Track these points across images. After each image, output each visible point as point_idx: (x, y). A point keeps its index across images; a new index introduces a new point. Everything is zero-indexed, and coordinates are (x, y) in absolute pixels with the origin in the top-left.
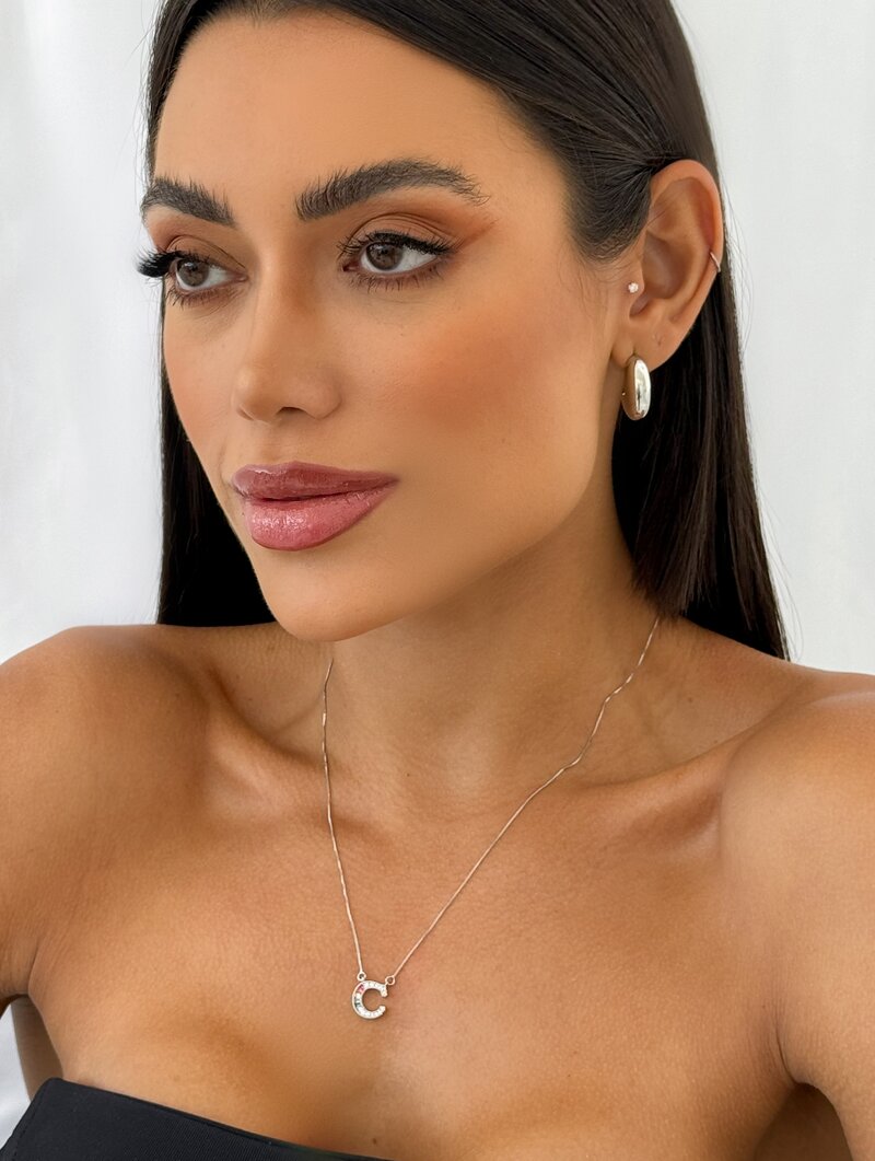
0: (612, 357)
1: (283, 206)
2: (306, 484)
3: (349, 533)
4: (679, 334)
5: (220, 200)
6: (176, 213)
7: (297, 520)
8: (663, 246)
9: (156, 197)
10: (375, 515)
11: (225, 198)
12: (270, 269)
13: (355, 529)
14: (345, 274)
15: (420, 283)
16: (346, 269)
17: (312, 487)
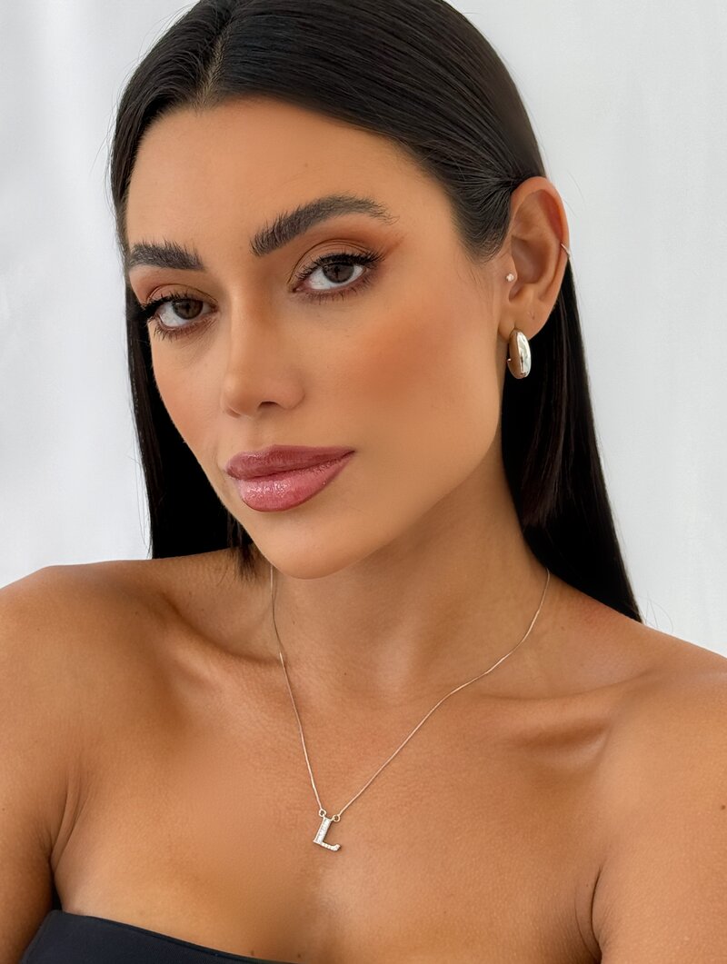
0: (499, 333)
1: (241, 248)
2: (284, 462)
3: (323, 492)
4: (547, 309)
5: (191, 252)
6: (156, 268)
7: (283, 486)
8: (524, 244)
9: (138, 259)
10: (341, 478)
11: (196, 251)
12: (237, 300)
13: (326, 489)
14: (296, 294)
15: (358, 292)
16: (294, 291)
17: (289, 463)
